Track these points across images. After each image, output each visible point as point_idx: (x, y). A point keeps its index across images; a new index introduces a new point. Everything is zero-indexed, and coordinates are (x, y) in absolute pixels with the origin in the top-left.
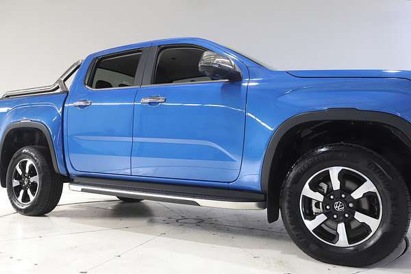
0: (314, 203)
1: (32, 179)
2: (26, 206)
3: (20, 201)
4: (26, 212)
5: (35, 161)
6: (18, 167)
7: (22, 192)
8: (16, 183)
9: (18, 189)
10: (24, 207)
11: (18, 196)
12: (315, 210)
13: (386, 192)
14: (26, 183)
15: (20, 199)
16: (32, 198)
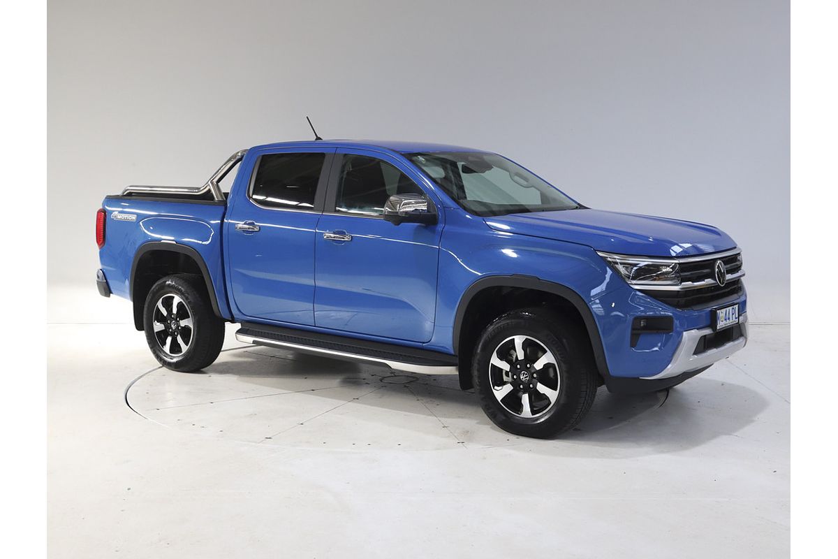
0: (504, 372)
1: (183, 323)
2: (176, 358)
3: (168, 352)
4: (177, 367)
5: (187, 298)
6: (159, 304)
7: (169, 340)
8: (158, 327)
9: (162, 336)
10: (175, 360)
11: (164, 343)
12: (505, 378)
13: (562, 364)
14: (173, 327)
15: (167, 348)
16: (185, 348)
